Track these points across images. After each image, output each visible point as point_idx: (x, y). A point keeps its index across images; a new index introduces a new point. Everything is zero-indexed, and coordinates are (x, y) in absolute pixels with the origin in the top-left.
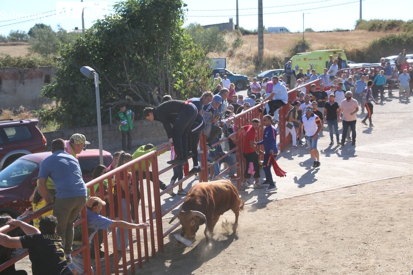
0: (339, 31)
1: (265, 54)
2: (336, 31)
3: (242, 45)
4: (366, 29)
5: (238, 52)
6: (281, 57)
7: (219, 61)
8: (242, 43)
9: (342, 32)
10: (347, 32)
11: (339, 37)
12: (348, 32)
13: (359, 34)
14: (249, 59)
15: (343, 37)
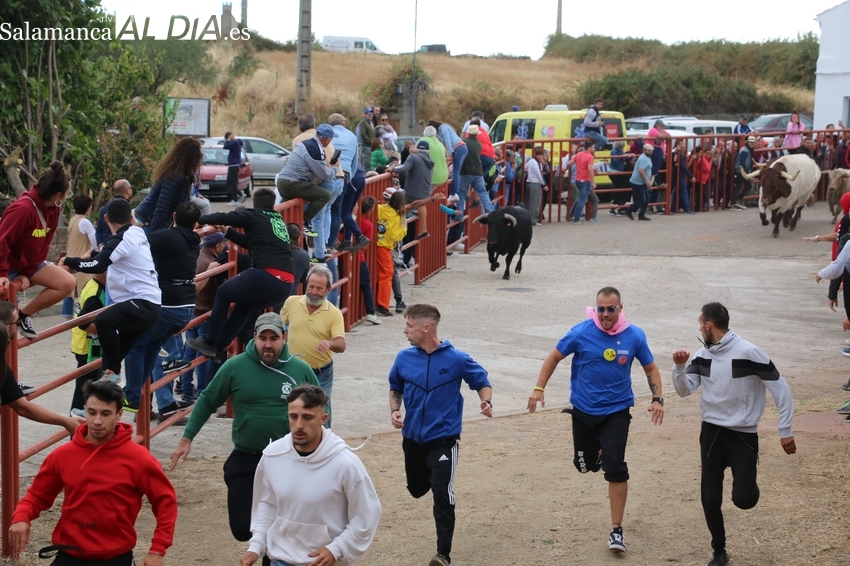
0: (502, 57)
1: (313, 95)
2: (497, 57)
3: (255, 70)
4: (570, 57)
5: (241, 87)
6: (355, 106)
7: (191, 107)
8: (255, 65)
9: (510, 61)
10: (523, 62)
11: (503, 72)
12: (527, 60)
13: (552, 68)
14: (270, 107)
15: (512, 72)
